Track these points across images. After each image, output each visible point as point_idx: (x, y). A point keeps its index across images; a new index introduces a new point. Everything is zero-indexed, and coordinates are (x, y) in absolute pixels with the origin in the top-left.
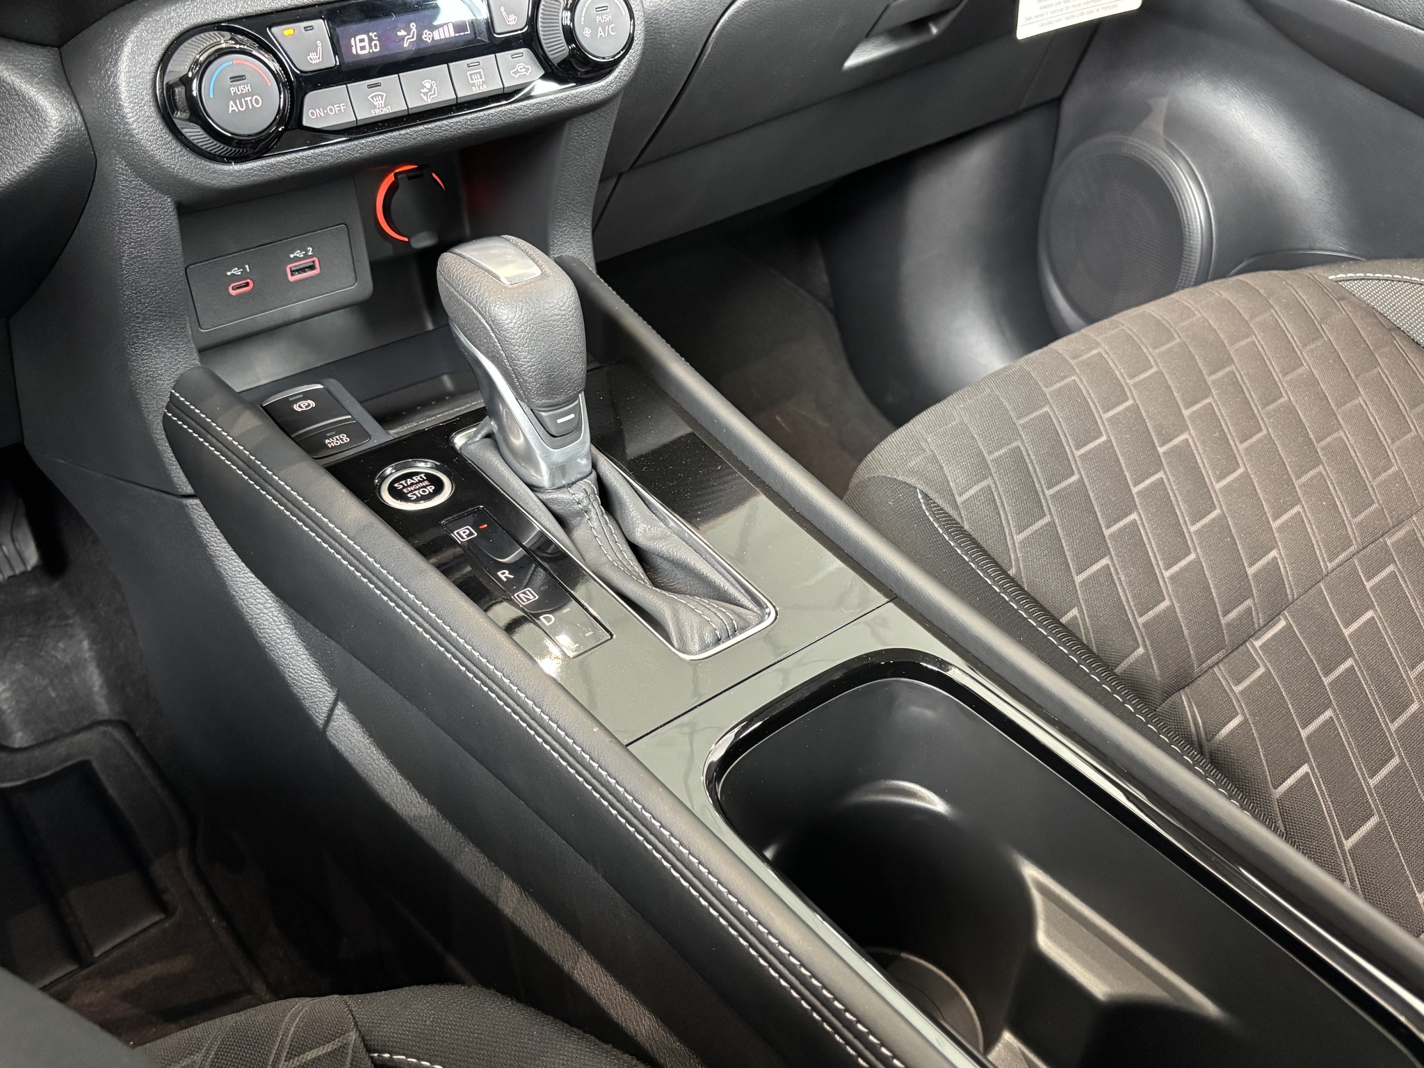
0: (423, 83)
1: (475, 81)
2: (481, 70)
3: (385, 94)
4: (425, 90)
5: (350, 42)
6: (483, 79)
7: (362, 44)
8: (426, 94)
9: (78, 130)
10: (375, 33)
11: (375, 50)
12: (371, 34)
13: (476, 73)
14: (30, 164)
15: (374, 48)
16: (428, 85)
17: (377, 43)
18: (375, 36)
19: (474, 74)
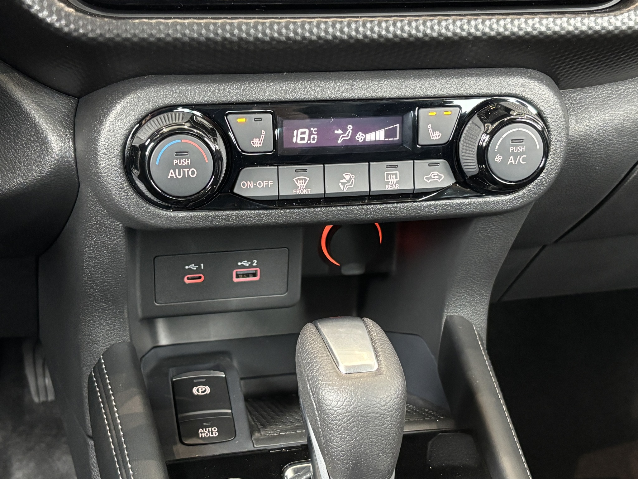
0: (344, 175)
1: (390, 180)
2: (398, 172)
3: (308, 179)
4: (344, 181)
5: (293, 133)
6: (398, 179)
7: (303, 136)
8: (343, 184)
9: (69, 162)
10: (316, 129)
11: (312, 142)
12: (312, 129)
13: (393, 174)
14: (31, 179)
15: (311, 140)
16: (347, 177)
17: (316, 137)
18: (315, 131)
19: (390, 174)
